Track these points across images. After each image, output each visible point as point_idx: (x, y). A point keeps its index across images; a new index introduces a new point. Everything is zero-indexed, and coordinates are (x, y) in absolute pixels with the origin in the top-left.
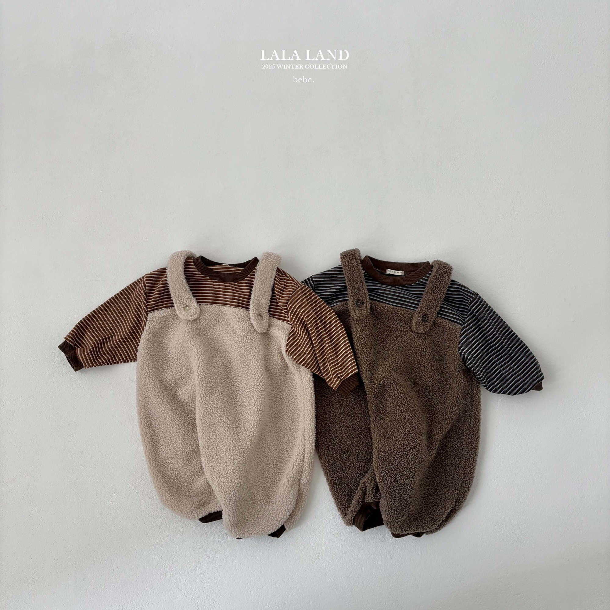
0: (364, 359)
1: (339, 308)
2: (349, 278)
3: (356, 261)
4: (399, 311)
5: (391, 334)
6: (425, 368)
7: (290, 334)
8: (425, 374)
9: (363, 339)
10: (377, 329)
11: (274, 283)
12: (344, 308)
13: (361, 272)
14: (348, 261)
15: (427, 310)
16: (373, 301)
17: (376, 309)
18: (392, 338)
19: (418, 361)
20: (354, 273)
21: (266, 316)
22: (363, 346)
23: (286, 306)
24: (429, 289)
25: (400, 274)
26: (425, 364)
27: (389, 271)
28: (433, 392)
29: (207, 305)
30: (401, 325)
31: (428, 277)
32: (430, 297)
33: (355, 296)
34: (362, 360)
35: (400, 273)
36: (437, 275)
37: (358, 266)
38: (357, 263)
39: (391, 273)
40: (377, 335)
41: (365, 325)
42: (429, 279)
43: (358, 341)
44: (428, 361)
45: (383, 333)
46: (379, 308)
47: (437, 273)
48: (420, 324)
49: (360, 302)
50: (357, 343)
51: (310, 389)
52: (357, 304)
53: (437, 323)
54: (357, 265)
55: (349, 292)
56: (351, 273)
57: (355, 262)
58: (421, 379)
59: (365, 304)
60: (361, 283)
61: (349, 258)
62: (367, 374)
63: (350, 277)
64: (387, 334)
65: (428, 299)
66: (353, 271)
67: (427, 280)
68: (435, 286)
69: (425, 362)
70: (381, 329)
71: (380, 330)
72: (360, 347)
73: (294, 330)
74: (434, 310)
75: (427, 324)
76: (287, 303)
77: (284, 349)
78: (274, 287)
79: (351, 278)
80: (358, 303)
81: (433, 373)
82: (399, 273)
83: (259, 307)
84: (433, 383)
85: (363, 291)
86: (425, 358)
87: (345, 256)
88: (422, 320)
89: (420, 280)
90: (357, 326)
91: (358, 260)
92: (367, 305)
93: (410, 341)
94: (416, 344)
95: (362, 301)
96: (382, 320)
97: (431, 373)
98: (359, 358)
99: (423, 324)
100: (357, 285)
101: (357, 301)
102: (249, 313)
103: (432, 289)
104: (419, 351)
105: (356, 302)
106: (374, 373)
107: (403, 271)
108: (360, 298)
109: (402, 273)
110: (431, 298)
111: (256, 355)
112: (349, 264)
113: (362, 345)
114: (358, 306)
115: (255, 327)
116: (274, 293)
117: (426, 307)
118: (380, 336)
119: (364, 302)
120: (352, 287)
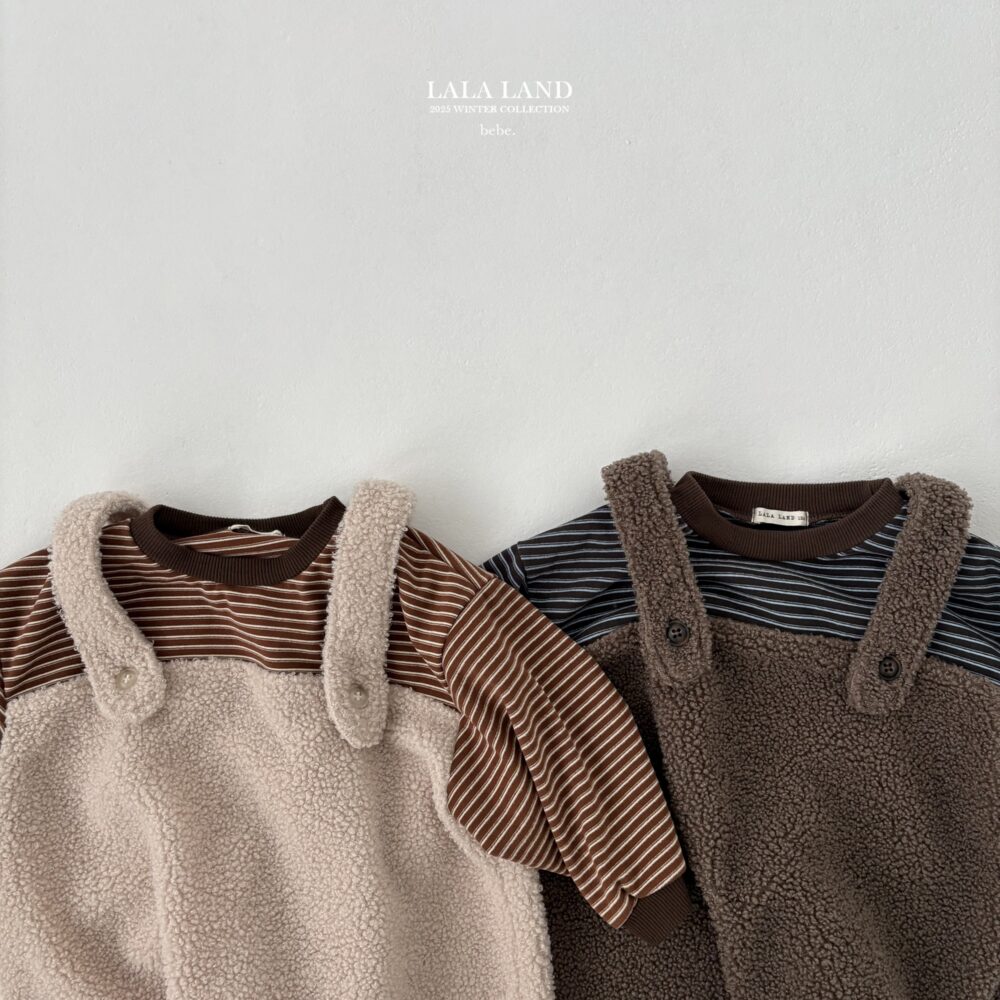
0: (702, 822)
1: (609, 647)
2: (638, 553)
3: (657, 498)
4: (803, 647)
5: (779, 718)
6: (893, 824)
7: (457, 747)
8: (895, 843)
9: (694, 752)
10: (735, 705)
11: (397, 582)
12: (625, 646)
13: (677, 534)
14: (631, 499)
15: (894, 643)
16: (719, 621)
17: (730, 644)
18: (782, 731)
19: (872, 803)
20: (656, 538)
21: (378, 685)
22: (697, 776)
23: (439, 660)
24: (898, 575)
25: (797, 522)
26: (892, 812)
27: (761, 515)
28: (921, 898)
29: (190, 660)
30: (811, 689)
31: (894, 533)
32: (906, 601)
33: (661, 612)
34: (694, 824)
35: (797, 518)
36: (925, 529)
37: (666, 514)
38: (660, 506)
39: (769, 521)
40: (735, 728)
41: (698, 702)
42: (898, 540)
43: (679, 762)
44: (904, 804)
45: (753, 717)
46: (740, 643)
47: (923, 523)
48: (876, 688)
49: (679, 630)
50: (676, 768)
51: (532, 923)
52: (667, 636)
53: (925, 680)
54: (662, 510)
55: (641, 601)
56: (643, 537)
57: (656, 502)
58: (881, 861)
59: (693, 638)
60: (679, 570)
61: (635, 488)
62: (717, 875)
63: (642, 551)
64: (765, 718)
65: (898, 607)
66: (650, 531)
67: (891, 544)
68: (921, 563)
69: (896, 806)
70: (747, 704)
71: (745, 710)
72: (688, 783)
73: (468, 733)
74: (916, 641)
75: (895, 689)
76: (442, 650)
77: (440, 802)
78: (395, 598)
79: (646, 552)
80: (672, 634)
81: (920, 840)
82: (793, 518)
83: (352, 662)
84: (921, 872)
85: (687, 593)
86: (894, 793)
87: (619, 483)
88: (882, 676)
89: (867, 542)
90: (673, 709)
91: (665, 495)
92: (700, 638)
93: (844, 742)
94: (863, 751)
95: (683, 626)
96: (749, 674)
97: (915, 843)
98: (686, 816)
99: (886, 688)
100: (665, 575)
101: (667, 626)
102: (321, 686)
103: (910, 575)
104: (874, 774)
105: (664, 631)
106: (738, 864)
107: (805, 511)
108: (677, 616)
109: (802, 518)
110: (908, 605)
111: (351, 831)
112: (634, 507)
113: (693, 773)
114: (671, 641)
115: (343, 735)
116: (398, 617)
117: (893, 635)
118: (746, 727)
119: (690, 629)
120: (650, 583)
